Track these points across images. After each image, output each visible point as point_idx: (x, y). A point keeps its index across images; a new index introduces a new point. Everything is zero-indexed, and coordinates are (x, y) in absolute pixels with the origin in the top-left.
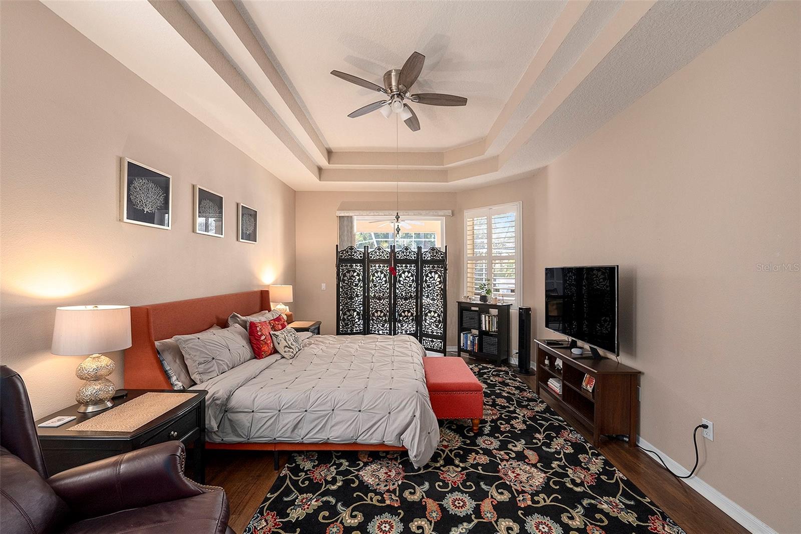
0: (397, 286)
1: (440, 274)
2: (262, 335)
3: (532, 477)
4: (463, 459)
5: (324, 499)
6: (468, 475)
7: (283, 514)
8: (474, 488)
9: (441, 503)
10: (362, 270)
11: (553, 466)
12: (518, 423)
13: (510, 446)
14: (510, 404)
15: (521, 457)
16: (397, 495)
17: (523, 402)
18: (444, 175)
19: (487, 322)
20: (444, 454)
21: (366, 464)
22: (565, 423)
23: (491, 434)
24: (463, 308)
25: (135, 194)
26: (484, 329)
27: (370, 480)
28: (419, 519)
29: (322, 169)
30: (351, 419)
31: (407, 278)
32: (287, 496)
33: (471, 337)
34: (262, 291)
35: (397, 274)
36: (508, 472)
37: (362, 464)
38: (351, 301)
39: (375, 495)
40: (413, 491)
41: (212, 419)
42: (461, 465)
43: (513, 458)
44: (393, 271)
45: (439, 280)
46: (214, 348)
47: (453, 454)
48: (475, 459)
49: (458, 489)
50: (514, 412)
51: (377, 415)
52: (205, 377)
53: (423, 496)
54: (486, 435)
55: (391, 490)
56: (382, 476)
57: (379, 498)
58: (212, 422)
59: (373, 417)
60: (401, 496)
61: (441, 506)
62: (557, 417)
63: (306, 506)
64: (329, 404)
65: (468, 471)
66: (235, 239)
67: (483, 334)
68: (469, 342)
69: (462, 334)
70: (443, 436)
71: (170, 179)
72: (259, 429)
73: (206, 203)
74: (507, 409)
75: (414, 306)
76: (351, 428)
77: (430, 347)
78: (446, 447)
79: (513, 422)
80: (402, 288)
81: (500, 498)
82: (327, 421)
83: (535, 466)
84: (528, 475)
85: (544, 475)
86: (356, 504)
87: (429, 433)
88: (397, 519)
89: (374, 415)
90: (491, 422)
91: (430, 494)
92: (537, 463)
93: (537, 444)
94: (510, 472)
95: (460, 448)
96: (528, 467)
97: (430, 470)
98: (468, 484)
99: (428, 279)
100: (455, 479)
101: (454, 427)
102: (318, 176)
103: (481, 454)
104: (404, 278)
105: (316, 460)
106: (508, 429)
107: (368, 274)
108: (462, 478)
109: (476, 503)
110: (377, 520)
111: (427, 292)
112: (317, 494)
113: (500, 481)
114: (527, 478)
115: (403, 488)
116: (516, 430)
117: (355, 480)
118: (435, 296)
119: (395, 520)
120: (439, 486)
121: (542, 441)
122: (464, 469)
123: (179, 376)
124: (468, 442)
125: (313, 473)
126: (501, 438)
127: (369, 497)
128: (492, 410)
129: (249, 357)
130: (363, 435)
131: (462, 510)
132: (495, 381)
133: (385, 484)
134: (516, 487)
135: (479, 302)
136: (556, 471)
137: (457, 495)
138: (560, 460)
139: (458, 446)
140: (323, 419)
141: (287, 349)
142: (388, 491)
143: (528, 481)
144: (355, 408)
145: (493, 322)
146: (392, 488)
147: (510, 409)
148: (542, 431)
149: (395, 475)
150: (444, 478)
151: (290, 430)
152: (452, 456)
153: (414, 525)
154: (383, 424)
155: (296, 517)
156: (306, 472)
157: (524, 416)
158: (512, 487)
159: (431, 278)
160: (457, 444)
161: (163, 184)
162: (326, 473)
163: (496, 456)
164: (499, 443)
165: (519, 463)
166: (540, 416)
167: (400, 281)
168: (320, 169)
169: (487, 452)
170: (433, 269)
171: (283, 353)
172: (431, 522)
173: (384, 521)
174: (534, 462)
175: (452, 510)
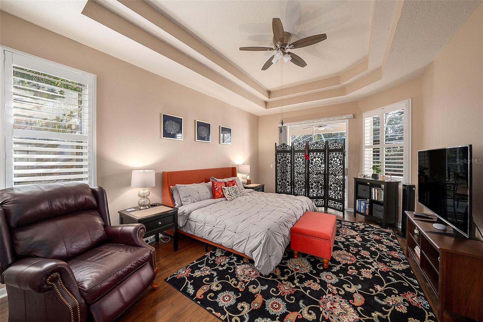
0: (310, 166)
1: (340, 158)
2: (216, 188)
3: (346, 314)
4: (302, 281)
5: (213, 272)
6: (296, 292)
7: (193, 272)
8: (293, 302)
9: (265, 300)
10: (290, 157)
11: (373, 314)
12: (367, 272)
13: (345, 286)
14: (371, 257)
15: (348, 297)
16: (246, 285)
17: (385, 259)
18: (343, 90)
19: (376, 194)
20: (291, 274)
21: (244, 263)
22: (418, 287)
23: (337, 273)
24: (359, 183)
25: (167, 127)
26: (374, 199)
27: (240, 272)
28: (246, 303)
29: (267, 102)
30: (230, 236)
31: (317, 161)
32: (200, 265)
33: (364, 204)
34: (233, 167)
35: (310, 158)
36: (327, 302)
37: (242, 262)
38: (283, 174)
39: (235, 281)
40: (255, 286)
41: (181, 221)
42: (297, 284)
43: (340, 295)
44: (307, 157)
45: (339, 162)
46: (191, 191)
47: (297, 276)
48: (310, 284)
49: (282, 298)
50: (371, 264)
51: (243, 237)
52: (185, 203)
53: (259, 292)
54: (332, 272)
55: (245, 281)
56: (247, 272)
57: (236, 282)
58: (181, 223)
59: (241, 238)
60: (247, 287)
61: (264, 302)
62: (412, 279)
63: (203, 272)
64: (223, 225)
65: (298, 290)
66: (219, 143)
67: (372, 202)
68: (362, 207)
69: (357, 201)
70: (300, 263)
71: (183, 120)
72: (197, 230)
73: (201, 128)
74: (366, 260)
75: (322, 179)
76: (231, 240)
77: (333, 207)
78: (296, 270)
79: (362, 270)
80: (314, 167)
81: (306, 316)
82: (221, 234)
83: (355, 308)
84: (343, 311)
85: (357, 317)
86: (223, 281)
87: (270, 256)
88: (235, 297)
89: (242, 236)
90: (343, 265)
91: (263, 293)
92: (359, 306)
93: (372, 292)
94: (329, 303)
95: (305, 274)
96: (348, 306)
97: (275, 279)
98: (292, 297)
99: (332, 162)
100: (286, 291)
101: (312, 260)
102: (265, 106)
103: (317, 283)
104: (315, 161)
105: (224, 253)
106: (353, 274)
107: (294, 159)
108: (290, 292)
109: (287, 311)
110: (226, 293)
111: (331, 170)
112: (212, 269)
113: (316, 306)
114: (340, 313)
115: (252, 283)
116: (360, 277)
117: (233, 269)
118: (337, 173)
119: (234, 297)
120: (273, 291)
121: (378, 292)
122: (297, 287)
123: (178, 201)
124: (315, 272)
125: (218, 259)
126: (342, 278)
127: (232, 280)
128: (351, 257)
129: (209, 197)
130: (235, 246)
131: (274, 311)
132: (372, 238)
133: (245, 277)
134: (324, 315)
135: (371, 179)
136: (373, 319)
137: (279, 301)
138: (385, 313)
139: (305, 272)
140: (220, 232)
141: (229, 196)
142: (243, 281)
143: (339, 315)
144: (233, 230)
145: (381, 195)
146: (246, 280)
147: (368, 261)
148: (385, 285)
149: (253, 275)
150: (280, 288)
151: (207, 234)
152: (296, 277)
153: (240, 305)
154: (245, 243)
155: (196, 275)
156: (216, 257)
157: (377, 269)
158: (322, 313)
159: (334, 161)
160: (305, 271)
161: (179, 121)
162: (224, 261)
163: (328, 288)
164: (337, 281)
165: (343, 300)
166: (393, 273)
167: (312, 163)
168: (266, 103)
169: (323, 284)
170: (336, 155)
171: (227, 198)
172: (251, 308)
173: (229, 295)
174: (356, 304)
175: (268, 308)
